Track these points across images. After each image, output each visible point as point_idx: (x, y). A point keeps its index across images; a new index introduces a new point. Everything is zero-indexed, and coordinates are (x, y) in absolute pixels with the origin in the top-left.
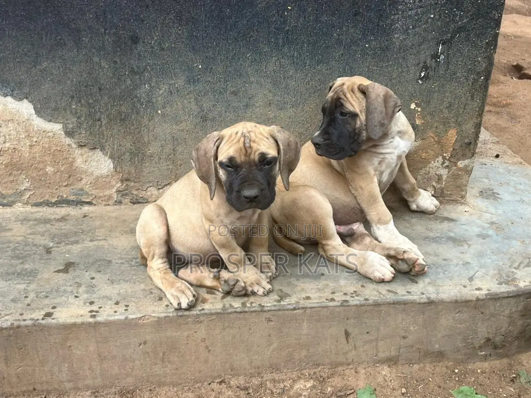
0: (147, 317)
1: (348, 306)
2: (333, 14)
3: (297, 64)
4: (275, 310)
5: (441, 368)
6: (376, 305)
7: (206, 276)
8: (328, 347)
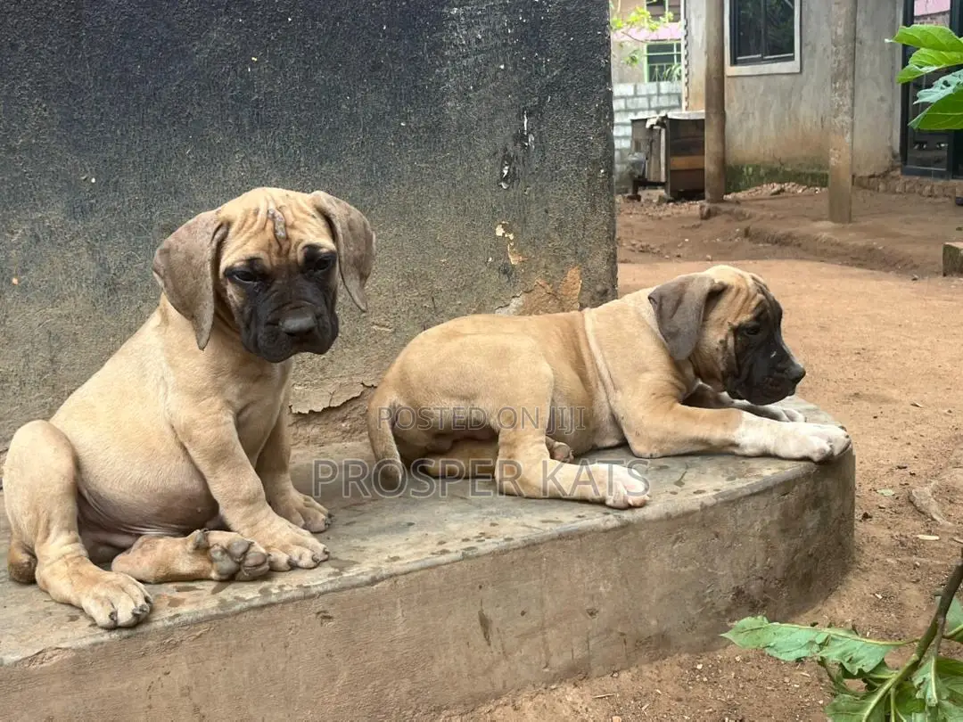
0: (49, 654)
1: (478, 556)
2: (335, 69)
3: (282, 163)
4: (334, 591)
5: (670, 668)
6: (528, 546)
7: (176, 552)
8: (452, 661)
